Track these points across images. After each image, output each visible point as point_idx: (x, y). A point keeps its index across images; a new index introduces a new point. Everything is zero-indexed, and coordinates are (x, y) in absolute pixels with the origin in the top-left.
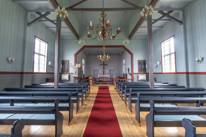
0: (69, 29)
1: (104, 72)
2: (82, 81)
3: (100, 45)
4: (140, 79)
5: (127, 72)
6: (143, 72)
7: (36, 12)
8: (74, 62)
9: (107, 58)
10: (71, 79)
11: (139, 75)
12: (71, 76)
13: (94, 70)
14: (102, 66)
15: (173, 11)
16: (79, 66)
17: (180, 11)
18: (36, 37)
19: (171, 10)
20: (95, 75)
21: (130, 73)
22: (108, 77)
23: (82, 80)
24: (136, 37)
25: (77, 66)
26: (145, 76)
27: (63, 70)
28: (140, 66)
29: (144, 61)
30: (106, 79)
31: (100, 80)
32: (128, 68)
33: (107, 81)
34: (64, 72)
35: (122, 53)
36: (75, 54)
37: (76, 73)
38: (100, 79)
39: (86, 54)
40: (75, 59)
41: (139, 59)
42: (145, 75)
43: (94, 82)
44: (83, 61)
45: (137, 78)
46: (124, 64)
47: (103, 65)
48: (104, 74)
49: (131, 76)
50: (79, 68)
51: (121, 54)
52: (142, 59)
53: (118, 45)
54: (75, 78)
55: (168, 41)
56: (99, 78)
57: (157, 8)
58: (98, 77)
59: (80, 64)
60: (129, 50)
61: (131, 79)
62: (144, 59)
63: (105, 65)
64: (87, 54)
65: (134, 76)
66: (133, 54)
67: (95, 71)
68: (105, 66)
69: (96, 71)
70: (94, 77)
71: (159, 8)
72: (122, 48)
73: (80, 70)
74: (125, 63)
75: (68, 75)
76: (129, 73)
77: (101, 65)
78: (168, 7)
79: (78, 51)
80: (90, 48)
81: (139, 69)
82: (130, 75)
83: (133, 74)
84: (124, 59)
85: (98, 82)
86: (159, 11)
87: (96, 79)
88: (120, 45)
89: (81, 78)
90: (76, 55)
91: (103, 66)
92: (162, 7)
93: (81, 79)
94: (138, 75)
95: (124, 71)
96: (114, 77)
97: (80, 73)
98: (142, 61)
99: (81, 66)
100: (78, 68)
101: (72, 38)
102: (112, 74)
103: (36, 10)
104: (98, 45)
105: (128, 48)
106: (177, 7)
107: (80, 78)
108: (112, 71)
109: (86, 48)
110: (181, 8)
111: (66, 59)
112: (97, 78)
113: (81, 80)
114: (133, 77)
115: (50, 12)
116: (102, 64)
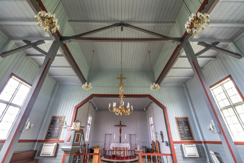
0: (71, 69)
1: (120, 138)
2: (79, 158)
3: (115, 94)
4: (187, 154)
5: (160, 140)
6: (189, 139)
7: (23, 40)
8: (72, 119)
9: (126, 109)
10: (58, 154)
11: (183, 145)
12: (60, 146)
13: (106, 134)
14: (118, 128)
15: (219, 42)
16: (76, 126)
17: (229, 43)
18: (12, 74)
19: (216, 41)
20: (106, 143)
21: (166, 142)
22: (127, 148)
23: (79, 156)
24: (165, 84)
25: (73, 128)
26: (196, 148)
27: (49, 135)
28: (181, 127)
29: (185, 119)
30: (124, 153)
31: (114, 154)
32: (161, 132)
33: (126, 156)
34: (50, 138)
35: (147, 108)
36: (75, 107)
37: (69, 141)
38: (115, 152)
39: (95, 108)
40: (75, 114)
41: (177, 116)
42: (194, 145)
43: (103, 158)
44: (90, 118)
45: (180, 151)
46: (152, 125)
47: (119, 126)
48: (120, 142)
49: (168, 148)
50: (76, 131)
51: (145, 110)
52: (182, 116)
53: (142, 94)
54: (66, 151)
55: (221, 85)
56: (112, 151)
57: (196, 39)
58: (111, 147)
59: (80, 123)
60: (158, 101)
61: (171, 155)
62: (184, 116)
63: (122, 126)
64: (97, 109)
65: (175, 148)
66: (165, 107)
67: (107, 136)
68: (122, 128)
69: (109, 135)
70: (105, 147)
71: (198, 39)
72: (147, 99)
73: (78, 135)
74: (152, 123)
75: (55, 144)
76: (163, 142)
77: (117, 126)
78: (211, 38)
79: (82, 102)
80: (100, 98)
81: (181, 134)
82: (167, 146)
83: (172, 143)
84: (150, 117)
85: (110, 158)
86: (199, 42)
87: (107, 152)
88: (145, 94)
89: (79, 151)
90: (77, 108)
91: (120, 128)
92: (203, 37)
93: (78, 153)
94: (181, 146)
95: (153, 137)
96: (139, 149)
97: (77, 141)
98: (183, 120)
99: (81, 127)
100: (74, 131)
101: (77, 83)
102: (133, 142)
103: (24, 37)
104: (113, 94)
105: (156, 99)
106: (223, 38)
107: (76, 152)
108: (132, 136)
109: (94, 98)
110: (228, 39)
111: (59, 115)
112: (109, 151)
113: (77, 156)
114: (172, 149)
115: (44, 40)
116: (118, 124)
